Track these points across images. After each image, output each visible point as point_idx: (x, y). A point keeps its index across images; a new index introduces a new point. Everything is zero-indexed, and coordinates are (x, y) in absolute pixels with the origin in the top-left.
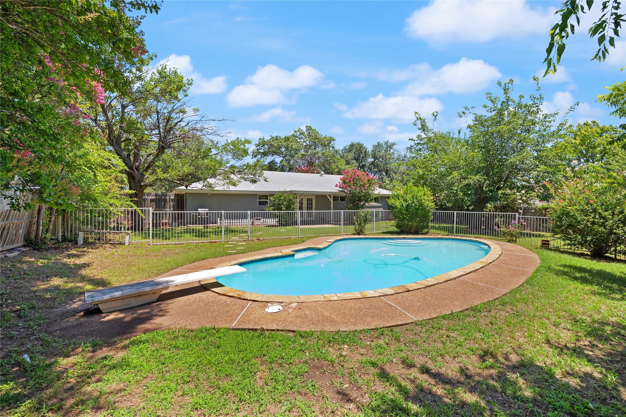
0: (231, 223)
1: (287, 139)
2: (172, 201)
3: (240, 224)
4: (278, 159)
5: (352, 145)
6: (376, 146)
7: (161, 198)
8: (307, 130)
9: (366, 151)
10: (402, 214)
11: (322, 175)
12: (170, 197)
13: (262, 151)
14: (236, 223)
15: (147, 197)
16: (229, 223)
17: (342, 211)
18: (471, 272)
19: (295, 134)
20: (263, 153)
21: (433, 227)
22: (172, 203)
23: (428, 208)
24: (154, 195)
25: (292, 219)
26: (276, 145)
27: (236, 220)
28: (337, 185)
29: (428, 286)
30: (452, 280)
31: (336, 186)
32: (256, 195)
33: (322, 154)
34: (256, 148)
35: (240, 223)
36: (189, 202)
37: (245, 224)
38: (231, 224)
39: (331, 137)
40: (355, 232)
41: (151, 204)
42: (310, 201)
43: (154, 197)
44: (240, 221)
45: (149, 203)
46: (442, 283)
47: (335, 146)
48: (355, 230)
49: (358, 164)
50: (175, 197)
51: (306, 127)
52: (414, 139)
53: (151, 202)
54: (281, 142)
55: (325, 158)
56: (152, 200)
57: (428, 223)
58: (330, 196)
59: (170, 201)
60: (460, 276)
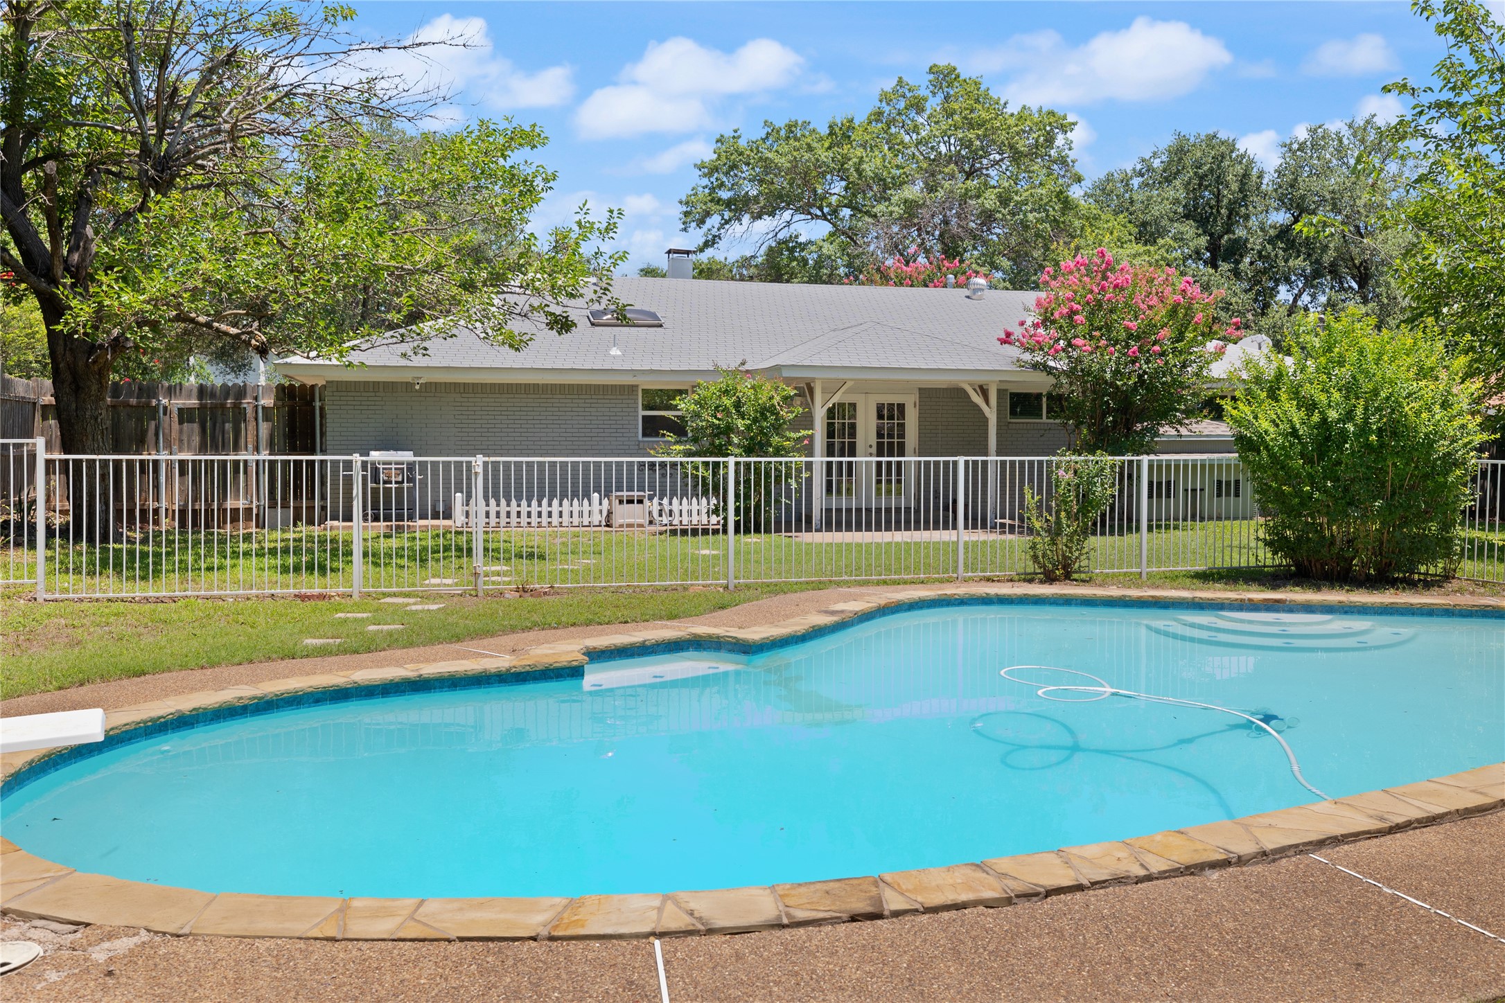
0: (514, 515)
1: (840, 134)
2: (266, 419)
3: (545, 520)
4: (812, 230)
5: (1179, 152)
6: (1302, 147)
7: (223, 406)
8: (936, 86)
9: (1246, 175)
10: (1290, 476)
11: (975, 291)
12: (256, 399)
13: (725, 195)
14: (534, 514)
15: (165, 401)
16: (503, 515)
17: (961, 460)
18: (1432, 821)
19: (887, 109)
20: (728, 204)
21: (1481, 548)
22: (264, 428)
23: (1442, 447)
24: (195, 392)
25: (778, 502)
26: (783, 162)
27: (534, 503)
28: (1008, 334)
29: (1027, 896)
30: (1241, 861)
31: (1003, 342)
32: (632, 388)
33: (999, 196)
34: (705, 181)
35: (545, 514)
36: (335, 422)
37: (576, 521)
38: (504, 520)
39: (1051, 113)
40: (1031, 567)
41: (181, 431)
42: (890, 414)
43: (194, 402)
44: (545, 508)
45: (176, 426)
46: (1149, 878)
47: (1072, 155)
48: (1035, 558)
49: (1203, 241)
50: (278, 398)
51: (931, 71)
52: (1411, 83)
53: (181, 422)
54: (810, 148)
55: (1014, 215)
56: (185, 415)
57: (1447, 526)
58: (984, 392)
59: (256, 419)
60: (1320, 844)
